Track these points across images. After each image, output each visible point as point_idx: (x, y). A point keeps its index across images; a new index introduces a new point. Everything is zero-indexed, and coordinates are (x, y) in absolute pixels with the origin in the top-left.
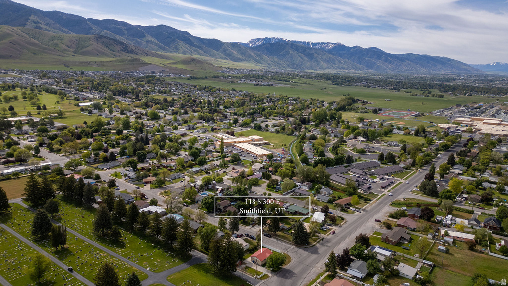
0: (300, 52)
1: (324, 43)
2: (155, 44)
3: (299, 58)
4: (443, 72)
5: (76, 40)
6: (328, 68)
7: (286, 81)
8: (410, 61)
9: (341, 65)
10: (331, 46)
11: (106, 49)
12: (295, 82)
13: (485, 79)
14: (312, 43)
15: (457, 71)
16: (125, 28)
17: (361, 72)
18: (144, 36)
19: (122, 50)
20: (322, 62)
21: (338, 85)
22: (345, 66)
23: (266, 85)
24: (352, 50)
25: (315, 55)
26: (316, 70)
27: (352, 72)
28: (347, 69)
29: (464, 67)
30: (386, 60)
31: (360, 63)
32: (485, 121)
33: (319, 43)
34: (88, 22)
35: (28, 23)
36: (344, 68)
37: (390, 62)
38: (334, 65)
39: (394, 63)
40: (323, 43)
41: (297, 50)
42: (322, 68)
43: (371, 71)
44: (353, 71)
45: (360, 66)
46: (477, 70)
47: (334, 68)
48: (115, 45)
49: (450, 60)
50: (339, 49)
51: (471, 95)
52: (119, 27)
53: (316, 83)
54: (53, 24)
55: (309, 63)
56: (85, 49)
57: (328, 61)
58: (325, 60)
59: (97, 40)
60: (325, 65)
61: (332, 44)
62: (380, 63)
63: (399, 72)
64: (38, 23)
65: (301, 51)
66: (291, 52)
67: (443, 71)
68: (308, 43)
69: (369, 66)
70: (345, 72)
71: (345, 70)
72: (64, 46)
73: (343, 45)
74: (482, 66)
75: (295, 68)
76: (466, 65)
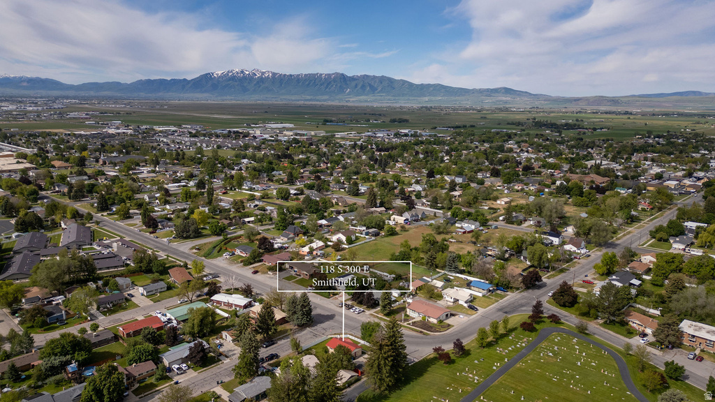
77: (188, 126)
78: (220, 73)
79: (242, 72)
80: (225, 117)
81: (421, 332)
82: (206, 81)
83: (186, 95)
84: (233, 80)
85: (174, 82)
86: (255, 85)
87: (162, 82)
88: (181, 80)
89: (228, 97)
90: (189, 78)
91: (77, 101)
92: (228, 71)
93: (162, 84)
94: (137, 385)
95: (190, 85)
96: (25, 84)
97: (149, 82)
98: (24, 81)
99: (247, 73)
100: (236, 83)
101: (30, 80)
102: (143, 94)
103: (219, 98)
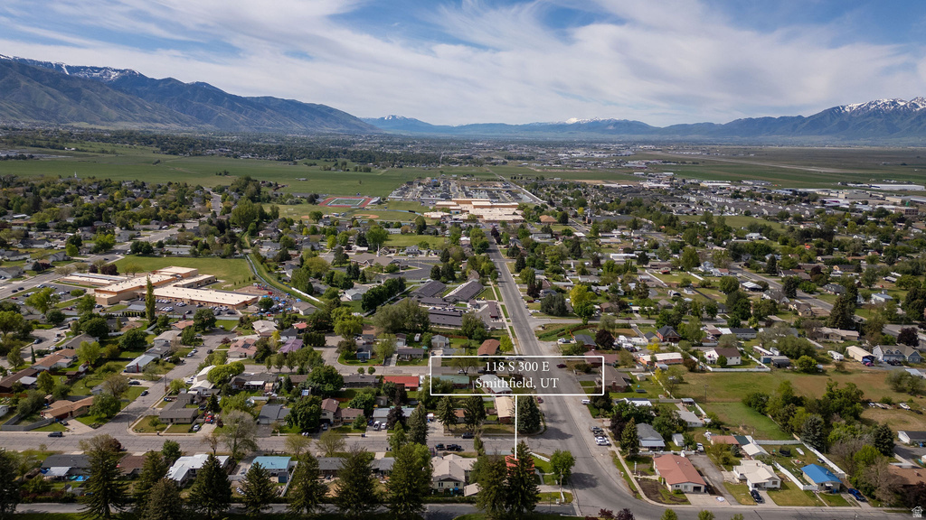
0: (48, 85)
1: (96, 68)
3: (49, 97)
4: (327, 130)
6: (121, 119)
7: (53, 147)
8: (272, 109)
9: (148, 114)
10: (114, 75)
12: (77, 150)
13: (390, 141)
14: (68, 67)
15: (346, 129)
17: (191, 128)
20: (105, 108)
21: (175, 154)
22: (156, 116)
23: (16, 158)
24: (161, 86)
25: (86, 92)
26: (94, 123)
27: (173, 128)
28: (162, 122)
29: (353, 122)
30: (233, 108)
31: (183, 111)
32: (474, 203)
33: (85, 68)
36: (156, 121)
37: (240, 111)
38: (132, 114)
39: (247, 113)
40: (93, 68)
41: (40, 81)
42: (107, 119)
43: (208, 126)
44: (174, 126)
45: (187, 117)
46: (372, 127)
47: (135, 120)
49: (331, 110)
50: (131, 81)
51: (401, 167)
53: (123, 149)
55: (73, 109)
57: (117, 106)
58: (111, 104)
60: (114, 113)
61: (116, 71)
62: (222, 112)
63: (259, 129)
65: (48, 82)
66: (23, 83)
67: (326, 128)
68: (59, 67)
69: (204, 117)
70: (160, 129)
71: (158, 125)
73: (140, 75)
74: (374, 120)
75: (43, 119)
76: (355, 118)
77: (749, 182)
78: (855, 106)
79: (894, 103)
80: (822, 170)
81: (636, 492)
82: (833, 119)
83: (796, 139)
84: (875, 115)
85: (784, 120)
86: (912, 122)
87: (767, 121)
88: (793, 118)
89: (862, 141)
90: (806, 115)
91: (653, 147)
92: (870, 103)
93: (767, 124)
94: (340, 425)
95: (805, 124)
96: (611, 128)
97: (750, 121)
98: (611, 124)
99: (902, 104)
100: (879, 120)
101: (617, 124)
102: (737, 138)
103: (846, 142)
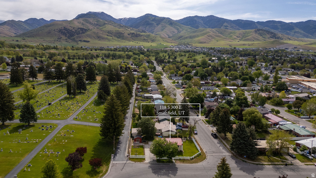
2: (301, 34)
5: (243, 33)
11: (261, 37)
16: (280, 25)
18: (293, 29)
19: (271, 37)
34: (256, 24)
35: (222, 27)
48: (267, 34)
52: (276, 24)
54: (235, 26)
56: (246, 38)
59: (256, 32)
64: (227, 26)
72: (235, 37)
